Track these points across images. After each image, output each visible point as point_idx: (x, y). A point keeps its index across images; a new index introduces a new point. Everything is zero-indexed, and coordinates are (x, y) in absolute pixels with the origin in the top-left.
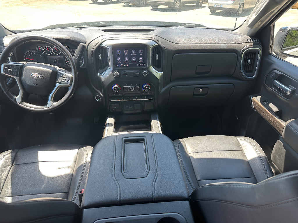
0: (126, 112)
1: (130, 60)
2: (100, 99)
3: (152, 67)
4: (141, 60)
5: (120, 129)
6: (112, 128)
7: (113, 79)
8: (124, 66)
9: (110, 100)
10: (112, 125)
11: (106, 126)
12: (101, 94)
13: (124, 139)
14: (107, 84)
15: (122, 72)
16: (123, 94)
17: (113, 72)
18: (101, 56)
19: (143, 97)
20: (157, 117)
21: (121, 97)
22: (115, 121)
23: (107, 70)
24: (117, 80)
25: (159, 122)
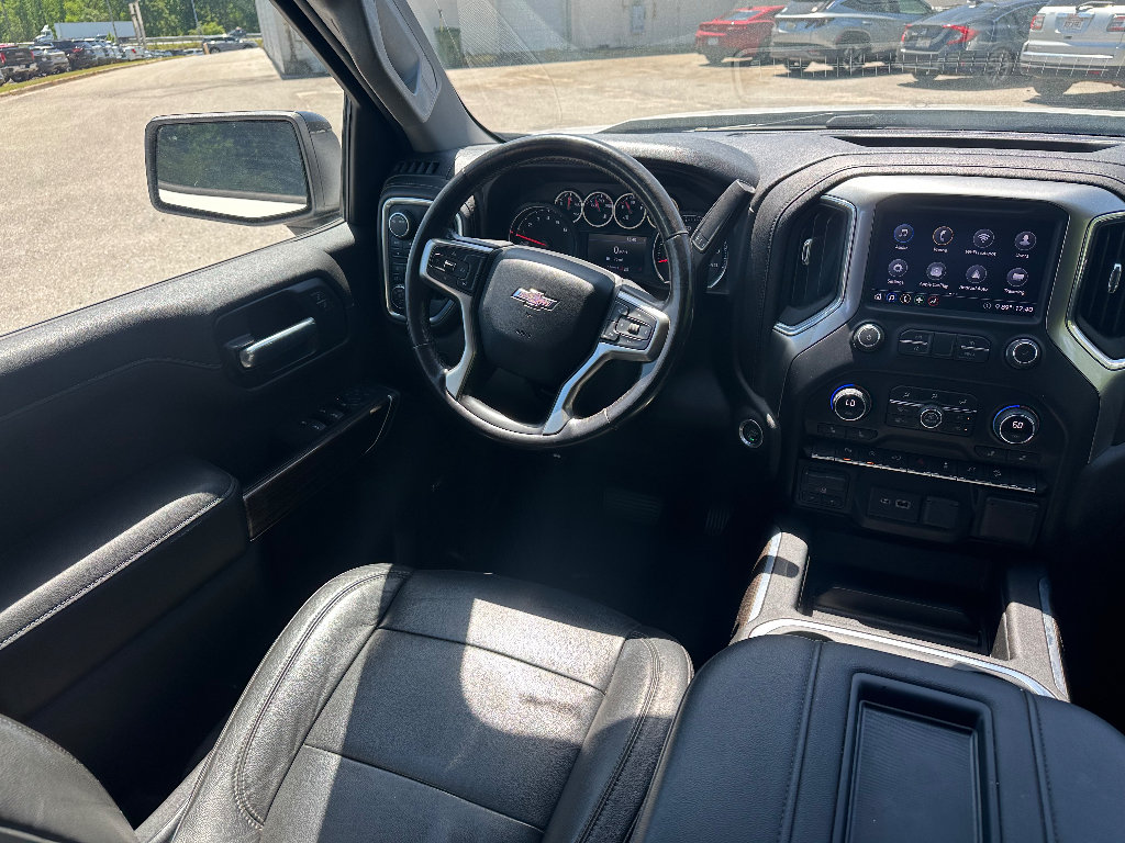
0: (869, 524)
1: (955, 275)
2: (757, 438)
3: (1074, 328)
4: (1017, 282)
5: (825, 599)
6: (789, 586)
7: (844, 355)
8: (912, 304)
9: (807, 451)
10: (791, 570)
11: (761, 569)
12: (770, 419)
13: (858, 678)
14: (807, 376)
15: (901, 329)
16: (881, 434)
17: (853, 322)
18: (813, 246)
19: (985, 469)
20: (1043, 589)
21: (862, 451)
22: (810, 553)
23: (825, 312)
24: (862, 364)
25: (1050, 622)
